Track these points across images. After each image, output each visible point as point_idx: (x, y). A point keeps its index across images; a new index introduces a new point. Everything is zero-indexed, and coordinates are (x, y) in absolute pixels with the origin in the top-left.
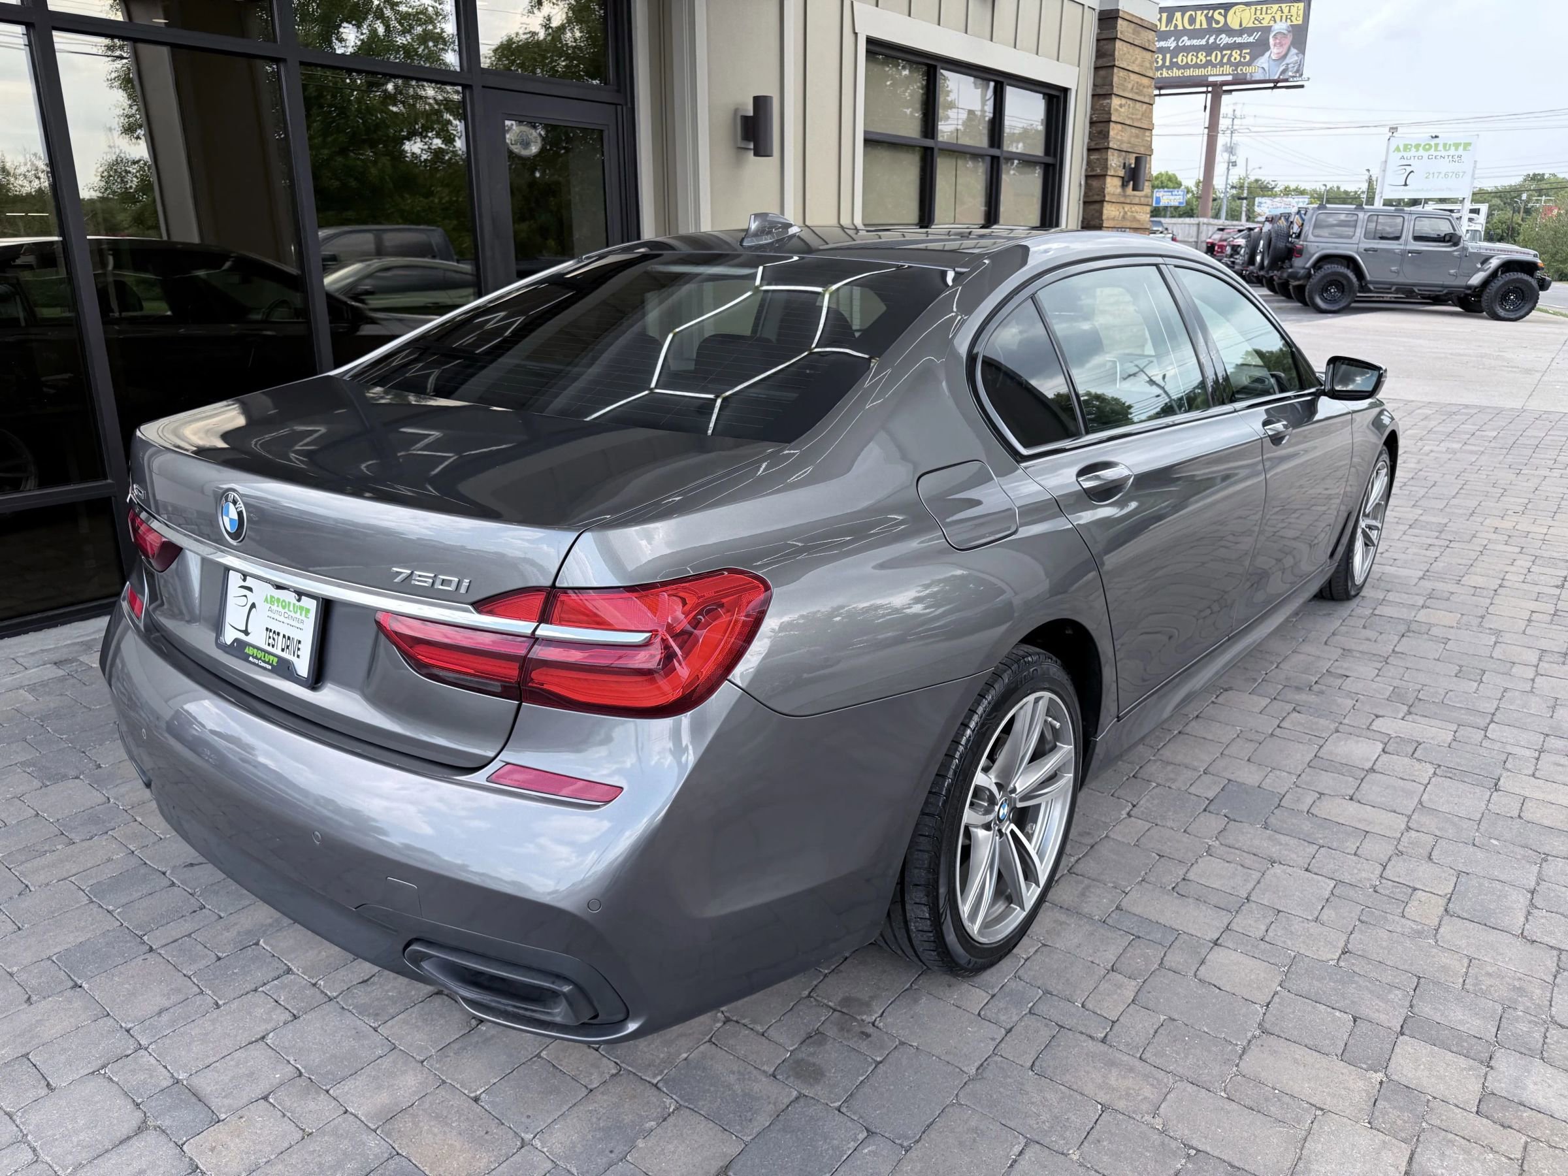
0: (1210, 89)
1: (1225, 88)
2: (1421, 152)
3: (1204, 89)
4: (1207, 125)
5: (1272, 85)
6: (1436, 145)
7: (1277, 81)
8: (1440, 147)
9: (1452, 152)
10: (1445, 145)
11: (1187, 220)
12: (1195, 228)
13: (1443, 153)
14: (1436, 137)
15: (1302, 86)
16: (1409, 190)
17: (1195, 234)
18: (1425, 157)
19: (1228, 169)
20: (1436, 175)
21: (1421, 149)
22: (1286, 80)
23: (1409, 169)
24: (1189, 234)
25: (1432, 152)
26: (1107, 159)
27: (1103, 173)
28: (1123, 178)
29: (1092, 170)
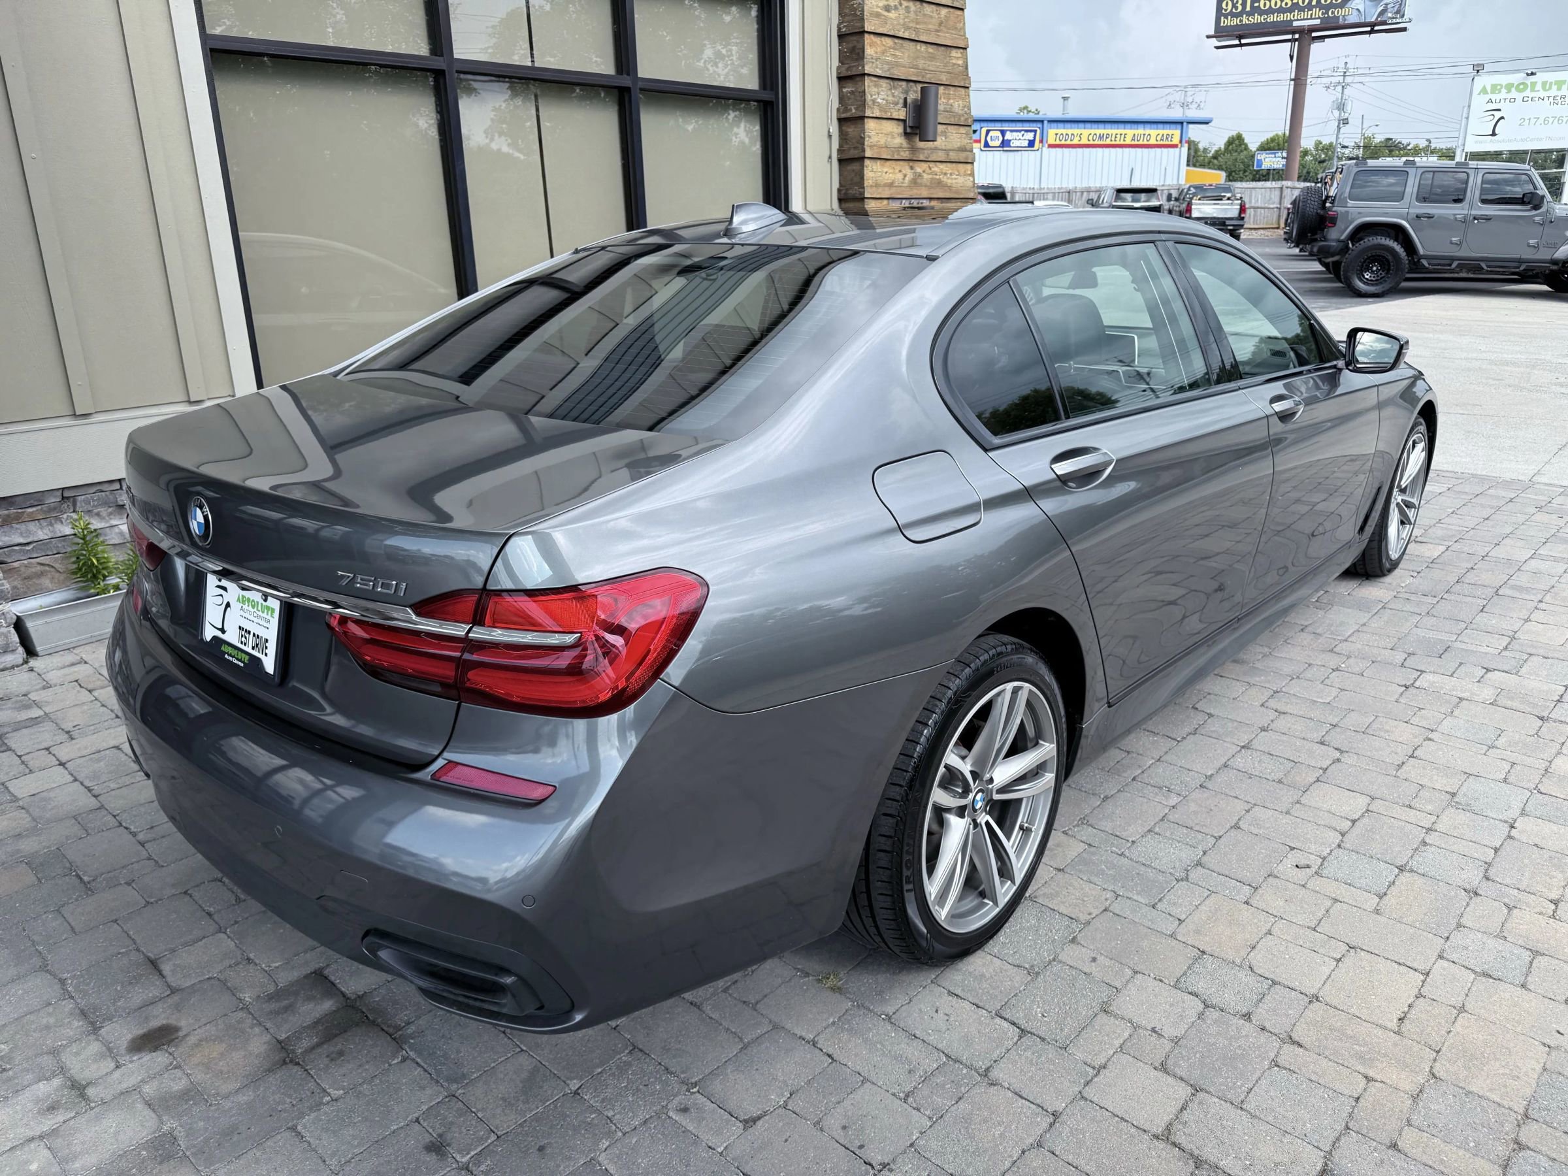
0: (1297, 36)
1: (1314, 34)
2: (1514, 94)
3: (1289, 37)
4: (1293, 77)
5: (1368, 29)
6: (1534, 84)
7: (1372, 25)
8: (1539, 87)
9: (1554, 92)
10: (1544, 84)
11: (1268, 184)
12: (1277, 193)
13: (1542, 94)
14: (1532, 74)
15: (1404, 29)
16: (1498, 141)
17: (1277, 199)
18: (1519, 99)
19: (1339, 128)
20: (1533, 121)
21: (1513, 89)
22: (1384, 23)
23: (1498, 115)
24: (1271, 198)
25: (1528, 93)
26: (864, 92)
27: (861, 114)
28: (904, 121)
29: (846, 110)
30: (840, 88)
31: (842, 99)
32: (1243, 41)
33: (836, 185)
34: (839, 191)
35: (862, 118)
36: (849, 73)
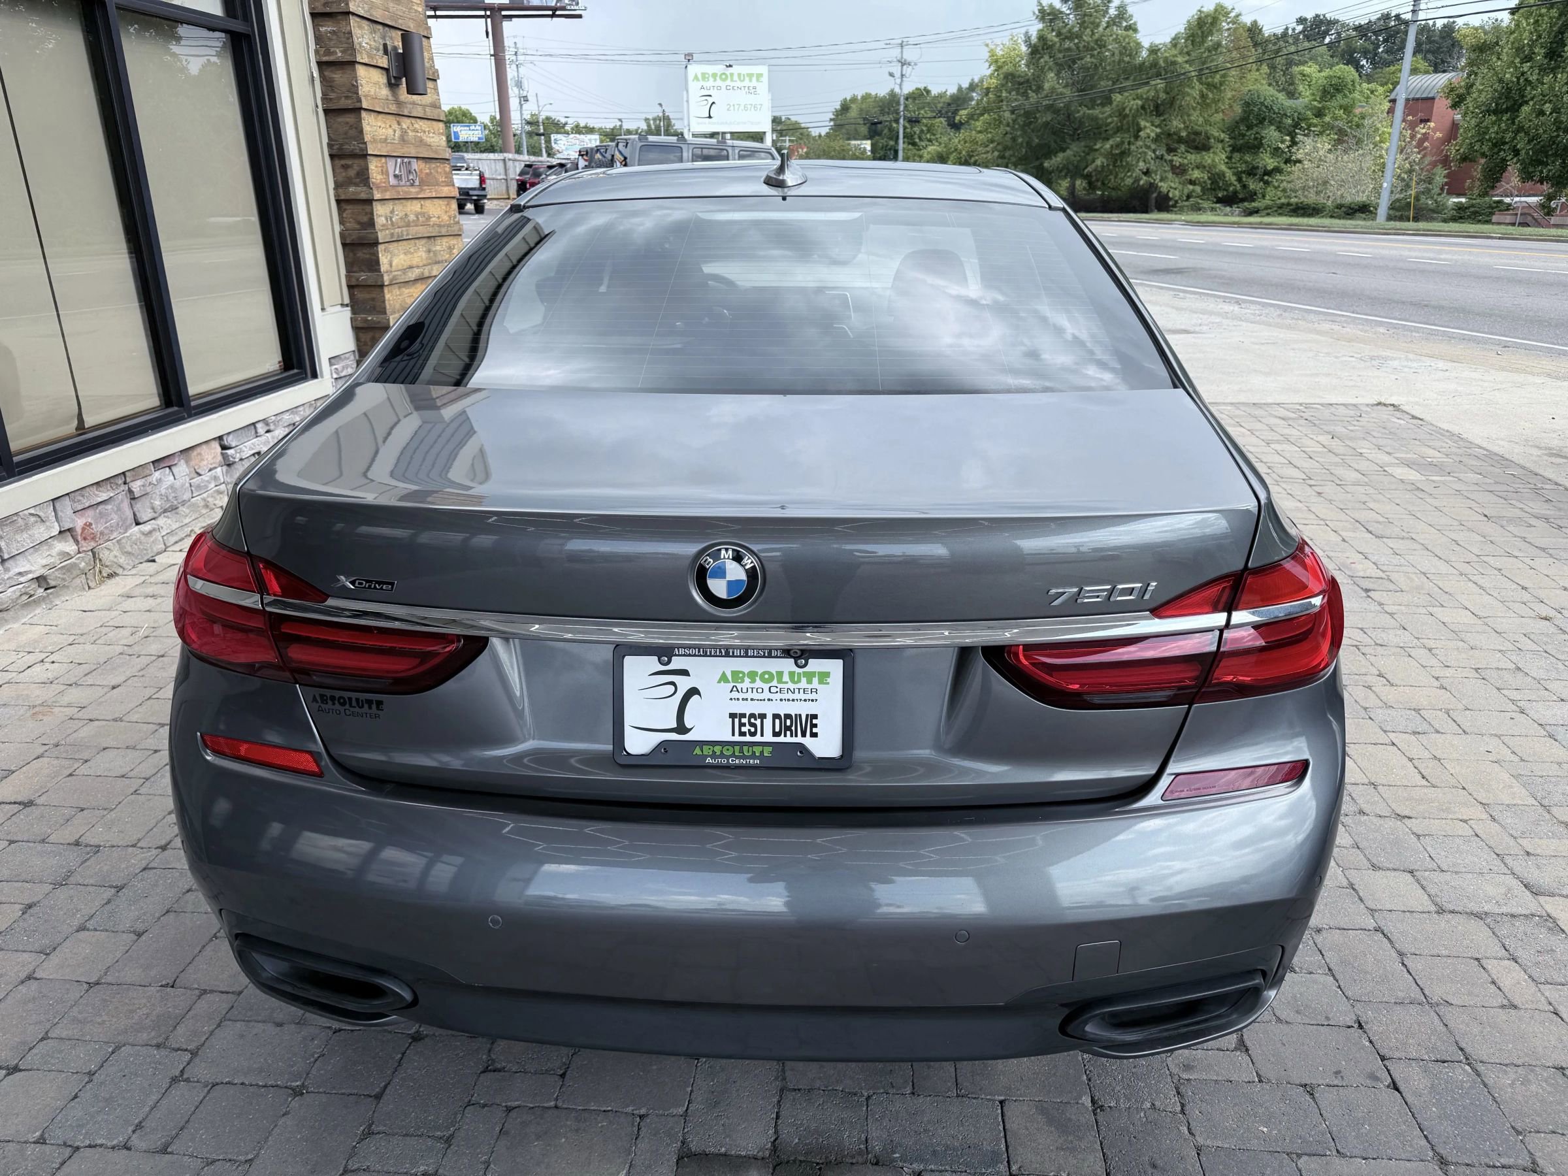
0: (488, 13)
1: (504, 13)
2: (719, 82)
3: (482, 13)
4: (492, 52)
5: (550, 13)
6: (732, 75)
7: (554, 9)
8: (736, 78)
9: (747, 83)
10: (739, 75)
11: (491, 156)
12: (501, 164)
13: (739, 84)
14: (730, 66)
15: (580, 16)
16: (714, 123)
17: (502, 170)
18: (724, 88)
19: (521, 105)
20: (736, 107)
21: (718, 78)
22: (564, 9)
23: (711, 100)
24: (496, 171)
25: (728, 82)
26: (350, 33)
27: (348, 58)
28: (387, 70)
29: (328, 52)
30: (315, 27)
31: (318, 39)
32: (438, 13)
33: (325, 140)
34: (330, 146)
35: (353, 63)
36: (328, 10)
